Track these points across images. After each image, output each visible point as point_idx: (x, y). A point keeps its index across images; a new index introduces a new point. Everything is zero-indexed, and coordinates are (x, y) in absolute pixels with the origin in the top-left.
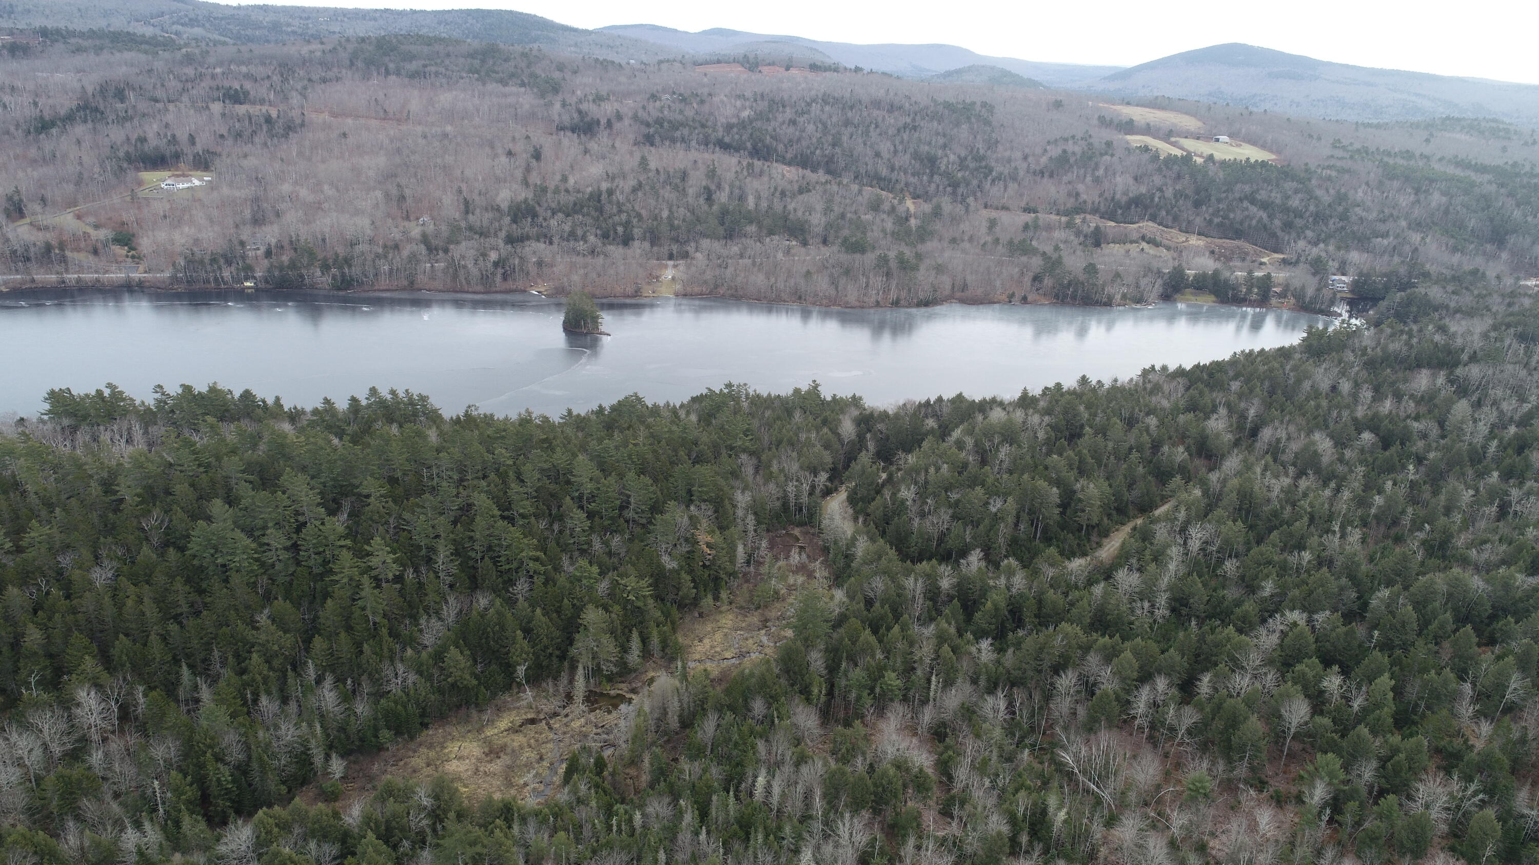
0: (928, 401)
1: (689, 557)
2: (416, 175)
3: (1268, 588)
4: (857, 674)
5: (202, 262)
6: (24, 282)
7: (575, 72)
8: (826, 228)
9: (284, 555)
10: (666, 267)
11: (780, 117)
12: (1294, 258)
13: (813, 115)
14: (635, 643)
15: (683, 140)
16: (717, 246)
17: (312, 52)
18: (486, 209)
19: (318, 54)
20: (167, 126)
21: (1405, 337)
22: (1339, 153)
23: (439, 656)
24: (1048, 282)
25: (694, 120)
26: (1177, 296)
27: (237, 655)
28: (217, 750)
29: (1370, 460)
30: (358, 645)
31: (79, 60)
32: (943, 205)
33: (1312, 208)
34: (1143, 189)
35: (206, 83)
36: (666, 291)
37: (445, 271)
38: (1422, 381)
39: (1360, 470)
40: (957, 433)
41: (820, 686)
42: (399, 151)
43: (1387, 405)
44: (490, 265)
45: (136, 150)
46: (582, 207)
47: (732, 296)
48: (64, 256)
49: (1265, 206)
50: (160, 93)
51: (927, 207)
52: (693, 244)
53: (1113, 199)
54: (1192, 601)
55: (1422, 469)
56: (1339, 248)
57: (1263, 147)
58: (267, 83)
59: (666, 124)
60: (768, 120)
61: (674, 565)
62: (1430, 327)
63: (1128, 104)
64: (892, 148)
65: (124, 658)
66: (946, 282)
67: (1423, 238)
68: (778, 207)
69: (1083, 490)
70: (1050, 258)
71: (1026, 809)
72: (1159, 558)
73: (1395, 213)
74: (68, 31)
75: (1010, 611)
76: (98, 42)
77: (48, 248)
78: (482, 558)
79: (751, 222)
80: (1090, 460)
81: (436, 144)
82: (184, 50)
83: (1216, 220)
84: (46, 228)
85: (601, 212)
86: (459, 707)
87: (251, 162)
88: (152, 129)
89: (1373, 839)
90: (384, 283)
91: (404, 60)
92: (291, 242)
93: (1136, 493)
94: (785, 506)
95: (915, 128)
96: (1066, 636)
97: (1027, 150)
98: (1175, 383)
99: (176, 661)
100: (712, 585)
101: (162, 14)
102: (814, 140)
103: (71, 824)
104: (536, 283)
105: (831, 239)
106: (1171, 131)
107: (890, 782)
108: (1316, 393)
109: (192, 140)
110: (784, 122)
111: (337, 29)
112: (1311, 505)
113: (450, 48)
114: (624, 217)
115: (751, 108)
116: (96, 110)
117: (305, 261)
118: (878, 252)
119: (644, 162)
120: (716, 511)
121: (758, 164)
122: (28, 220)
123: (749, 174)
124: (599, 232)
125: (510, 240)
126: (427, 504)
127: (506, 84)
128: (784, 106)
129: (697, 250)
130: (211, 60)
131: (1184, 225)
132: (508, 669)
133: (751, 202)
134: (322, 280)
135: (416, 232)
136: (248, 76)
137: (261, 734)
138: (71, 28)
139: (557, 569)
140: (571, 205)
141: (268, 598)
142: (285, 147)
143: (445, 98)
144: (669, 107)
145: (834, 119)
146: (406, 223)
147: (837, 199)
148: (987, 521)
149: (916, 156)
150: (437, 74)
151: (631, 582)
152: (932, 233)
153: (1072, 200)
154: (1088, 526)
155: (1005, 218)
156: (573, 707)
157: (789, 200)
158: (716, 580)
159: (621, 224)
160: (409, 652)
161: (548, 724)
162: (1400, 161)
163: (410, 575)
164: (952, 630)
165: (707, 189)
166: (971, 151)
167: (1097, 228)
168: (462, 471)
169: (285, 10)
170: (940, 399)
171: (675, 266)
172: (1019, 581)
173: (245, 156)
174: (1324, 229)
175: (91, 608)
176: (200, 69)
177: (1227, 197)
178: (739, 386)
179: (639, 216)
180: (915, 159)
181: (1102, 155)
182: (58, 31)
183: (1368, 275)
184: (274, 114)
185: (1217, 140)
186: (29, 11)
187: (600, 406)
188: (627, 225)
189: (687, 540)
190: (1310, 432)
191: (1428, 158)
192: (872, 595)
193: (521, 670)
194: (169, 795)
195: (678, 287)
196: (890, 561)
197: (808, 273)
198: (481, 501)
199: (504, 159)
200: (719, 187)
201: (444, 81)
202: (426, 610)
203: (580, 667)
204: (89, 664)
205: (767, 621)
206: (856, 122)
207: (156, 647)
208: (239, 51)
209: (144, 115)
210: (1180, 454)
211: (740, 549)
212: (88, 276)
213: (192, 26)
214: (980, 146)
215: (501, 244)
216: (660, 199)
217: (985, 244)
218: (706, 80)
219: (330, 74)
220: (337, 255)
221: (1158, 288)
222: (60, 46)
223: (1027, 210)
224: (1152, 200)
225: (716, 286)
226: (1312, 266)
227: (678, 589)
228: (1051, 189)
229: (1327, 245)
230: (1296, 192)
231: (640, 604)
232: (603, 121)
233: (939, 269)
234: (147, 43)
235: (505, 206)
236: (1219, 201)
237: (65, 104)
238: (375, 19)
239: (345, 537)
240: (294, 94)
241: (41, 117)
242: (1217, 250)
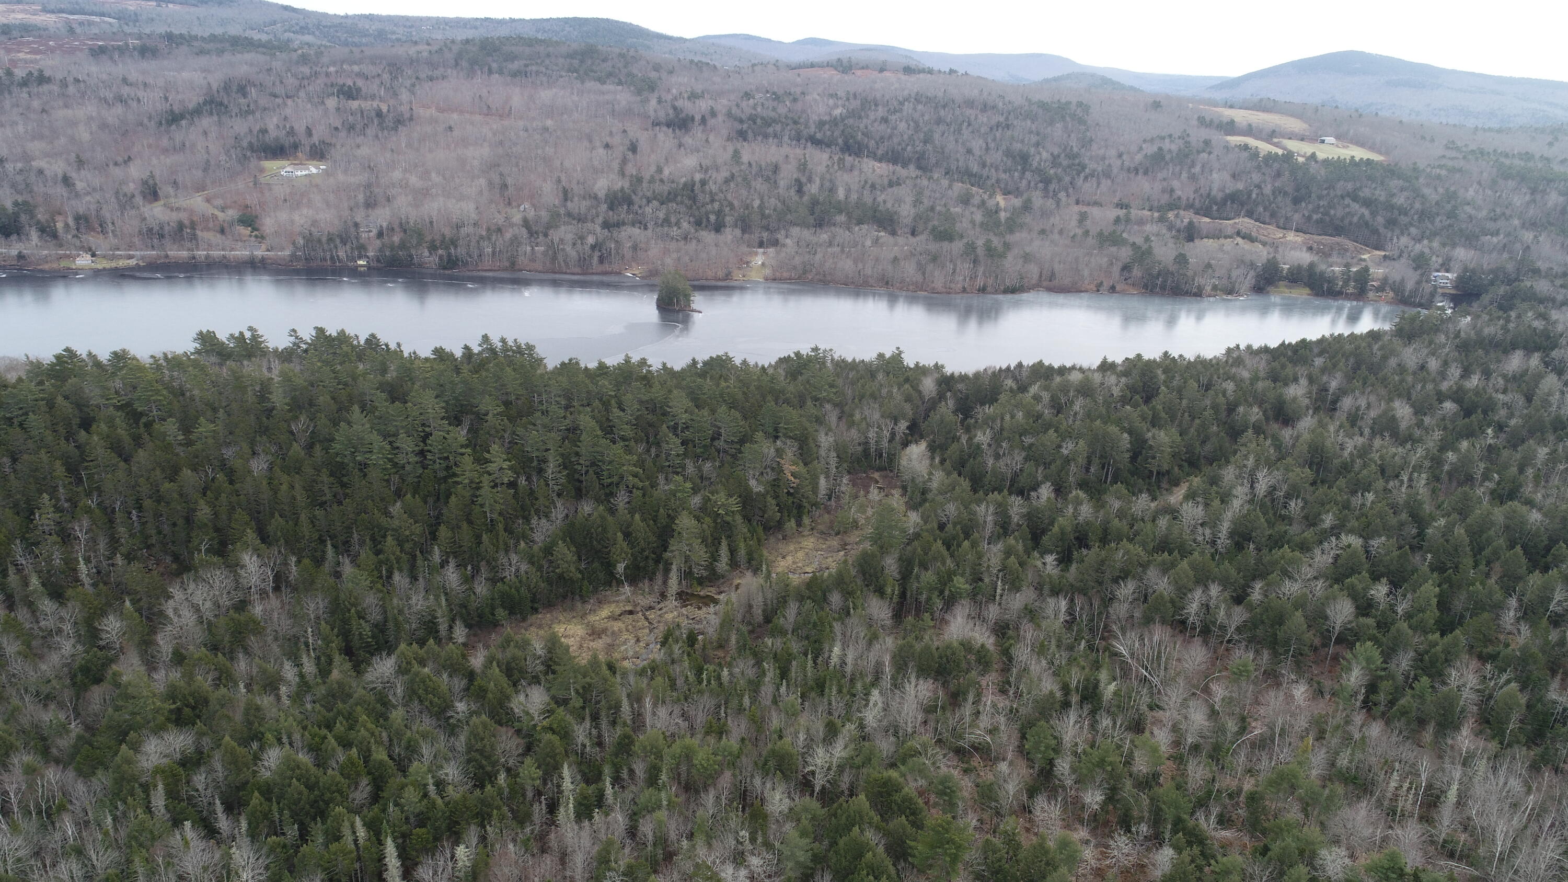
0: (1008, 368)
1: (775, 484)
2: (517, 165)
3: (1328, 520)
4: (929, 577)
5: (319, 241)
6: (159, 257)
7: (671, 72)
8: (915, 219)
9: (414, 459)
10: (756, 254)
11: (872, 116)
12: (1396, 253)
13: (905, 113)
14: (724, 551)
15: (775, 136)
16: (807, 234)
17: (419, 52)
18: (584, 198)
19: (425, 54)
20: (286, 118)
21: (1502, 322)
22: (1453, 154)
23: (548, 550)
24: (1137, 272)
25: (786, 117)
26: (1270, 288)
27: (373, 539)
28: (359, 608)
29: (1450, 427)
30: (478, 537)
31: (203, 61)
32: (1034, 199)
33: (1417, 205)
34: (1240, 186)
35: (321, 81)
36: (756, 276)
37: (545, 254)
38: (1515, 362)
39: (1437, 435)
40: (1034, 389)
41: (894, 586)
42: (501, 143)
43: (1474, 381)
44: (587, 248)
45: (258, 140)
46: (676, 196)
47: (820, 281)
48: (195, 235)
49: (1367, 203)
50: (279, 90)
51: (1017, 202)
52: (783, 232)
53: (1209, 195)
54: (1254, 534)
55: (1502, 436)
56: (1444, 245)
57: (1372, 148)
58: (377, 81)
59: (759, 121)
60: (860, 117)
61: (761, 489)
62: (1530, 314)
63: (1231, 107)
64: (984, 145)
65: (279, 534)
66: (1033, 271)
67: (1535, 237)
68: (868, 199)
69: (1154, 438)
70: (1140, 247)
71: (1079, 682)
72: (1225, 498)
73: (1508, 212)
74: (190, 36)
75: (1077, 538)
76: (219, 46)
77: (181, 226)
78: (587, 472)
79: (840, 212)
80: (1163, 415)
81: (537, 137)
82: (300, 52)
83: (1315, 217)
84: (178, 209)
85: (694, 202)
86: (565, 597)
87: (364, 151)
88: (272, 122)
89: (1404, 713)
90: (487, 263)
91: (506, 60)
92: (401, 224)
93: (1208, 447)
94: (866, 452)
95: (1008, 127)
96: (1127, 552)
97: (1122, 149)
98: (1257, 358)
99: (322, 541)
100: (795, 511)
101: (274, 23)
102: (906, 137)
103: (241, 655)
104: (630, 266)
105: (920, 227)
106: (1274, 131)
107: (953, 654)
108: (1402, 369)
109: (309, 132)
110: (875, 120)
111: (439, 37)
112: (1382, 458)
113: (551, 49)
114: (716, 205)
115: (844, 106)
116: (221, 104)
117: (414, 242)
118: (965, 241)
119: (736, 155)
120: (801, 448)
121: (849, 159)
122: (162, 202)
123: (840, 168)
124: (692, 219)
125: (606, 225)
126: (539, 422)
127: (604, 83)
128: (876, 105)
129: (787, 237)
130: (325, 60)
131: (1282, 221)
132: (609, 567)
133: (841, 194)
134: (430, 260)
135: (517, 218)
136: (360, 75)
137: (395, 601)
138: (193, 33)
139: (654, 485)
140: (666, 193)
141: (399, 494)
142: (395, 139)
143: (546, 95)
144: (763, 105)
145: (926, 117)
146: (508, 210)
147: (927, 193)
148: (1058, 462)
149: (1008, 153)
150: (537, 73)
151: (721, 497)
152: (1021, 226)
153: (1166, 196)
154: (1158, 473)
155: (1095, 211)
156: (667, 603)
157: (878, 193)
158: (800, 507)
159: (713, 212)
160: (523, 544)
161: (644, 615)
162: (1517, 162)
163: (522, 481)
164: (1020, 547)
165: (798, 181)
166: (1065, 150)
167: (1191, 223)
168: (569, 399)
169: (390, 19)
170: (1020, 365)
171: (764, 253)
172: (1086, 510)
173: (358, 146)
174: (1430, 226)
175: (251, 491)
176: (315, 68)
177: (1328, 194)
178: (825, 351)
179: (731, 205)
180: (1007, 156)
181: (1198, 152)
182: (181, 36)
183: (1473, 271)
184: (384, 108)
185: (1323, 142)
186: (152, 20)
187: (694, 360)
188: (719, 213)
189: (773, 469)
190: (1391, 400)
191: (1548, 159)
192: (944, 519)
193: (620, 568)
194: (320, 642)
195: (768, 272)
196: (963, 491)
197: (896, 260)
198: (586, 421)
199: (601, 151)
200: (810, 180)
201: (545, 79)
202: (537, 512)
203: (674, 567)
204: (251, 535)
205: (846, 544)
206: (948, 120)
207: (305, 529)
208: (352, 52)
209: (265, 109)
210: (1255, 414)
211: (822, 482)
212: (216, 253)
213: (303, 34)
214: (1074, 144)
215: (598, 229)
216: (752, 191)
217: (1074, 237)
218: (799, 79)
219: (437, 73)
220: (443, 236)
221: (1250, 280)
222: (184, 48)
223: (1120, 205)
224: (1249, 196)
225: (805, 272)
226: (1414, 261)
227: (764, 512)
228: (1145, 186)
229: (1430, 241)
230: (1402, 189)
231: (729, 519)
232: (698, 118)
233: (1027, 258)
234: (264, 46)
235: (601, 194)
236: (1320, 197)
237: (193, 100)
238: (476, 28)
239: (466, 446)
240: (404, 90)
241: (172, 111)
242: (1315, 246)
